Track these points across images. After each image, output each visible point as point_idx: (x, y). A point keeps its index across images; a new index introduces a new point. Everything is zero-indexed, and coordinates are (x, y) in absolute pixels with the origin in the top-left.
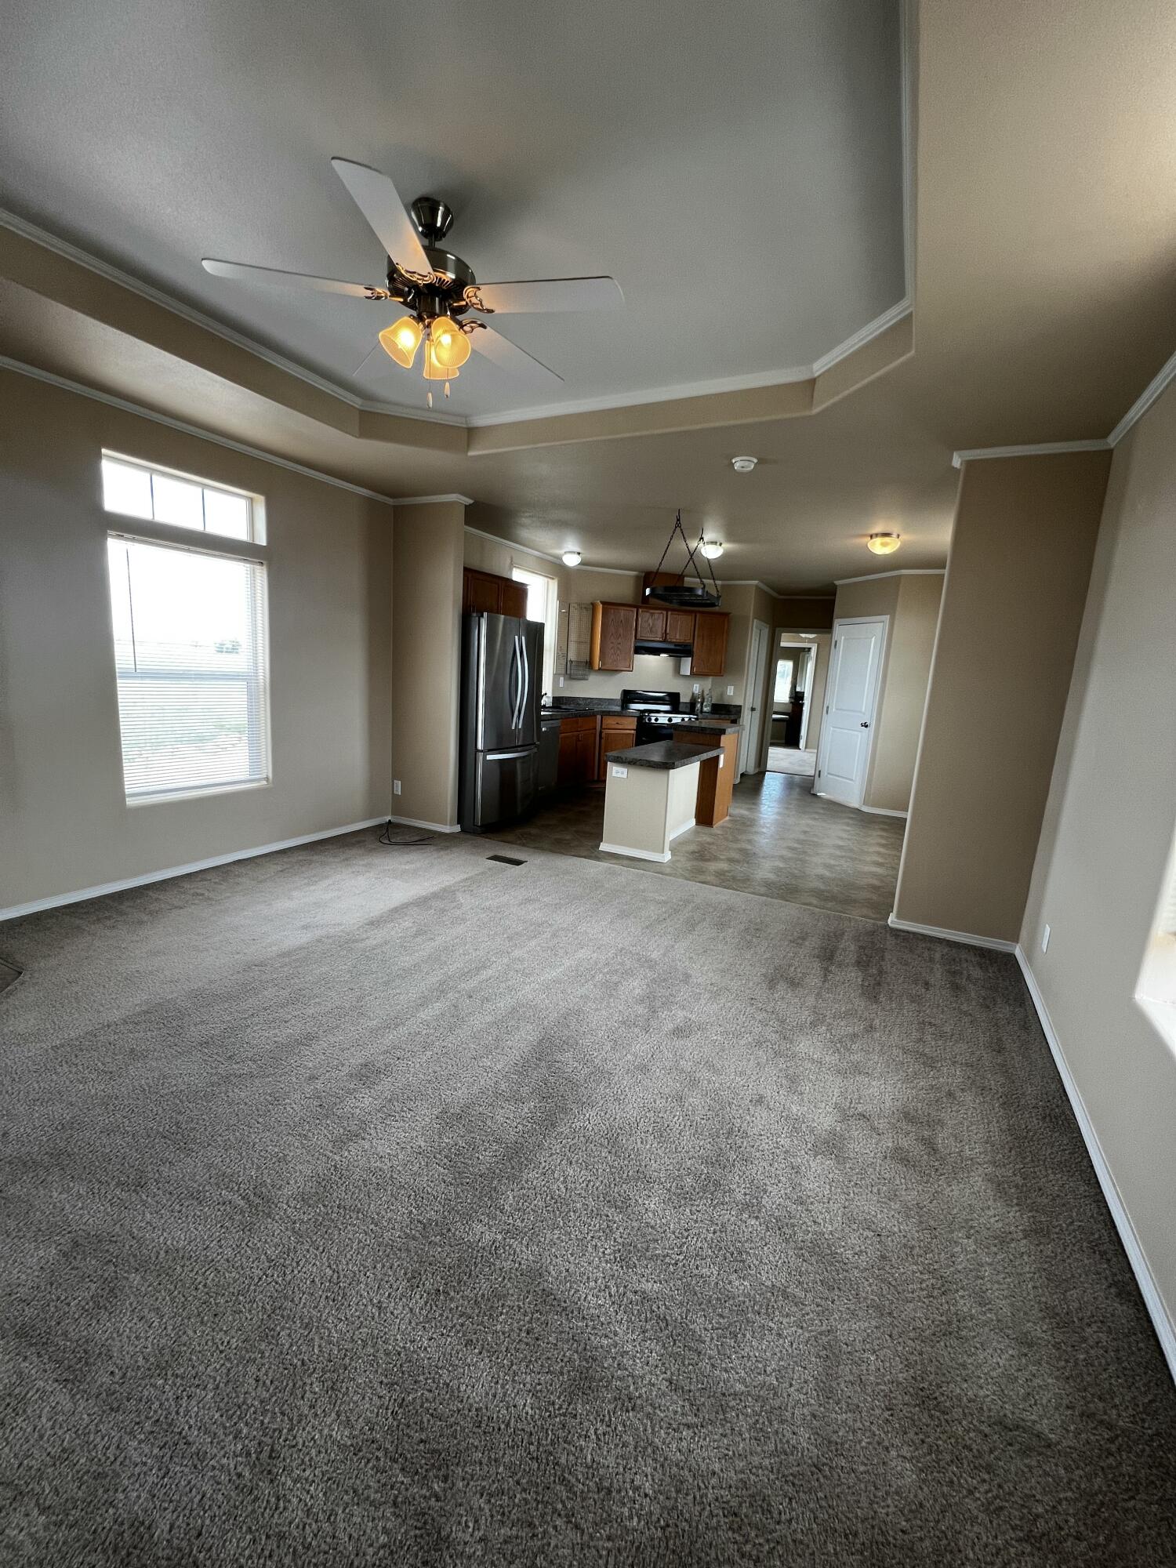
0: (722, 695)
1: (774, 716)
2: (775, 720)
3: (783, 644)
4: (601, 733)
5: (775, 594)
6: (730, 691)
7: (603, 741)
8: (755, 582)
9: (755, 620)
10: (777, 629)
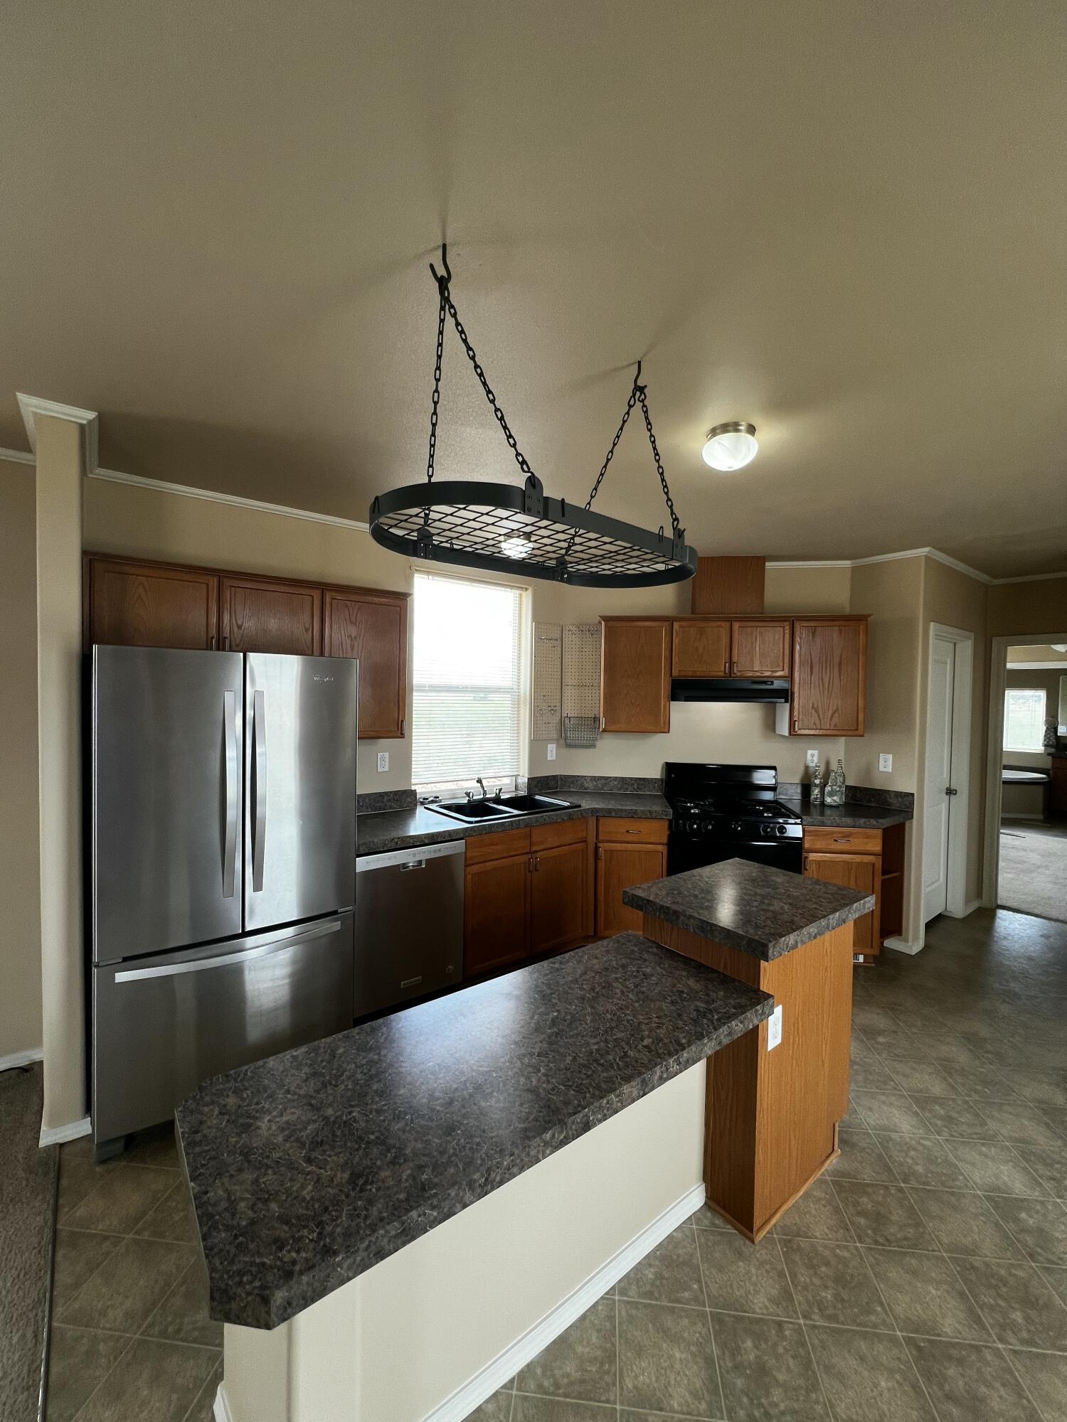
0: (869, 769)
1: (1008, 775)
2: (1008, 783)
3: (1010, 666)
4: (597, 848)
5: (984, 578)
6: (886, 763)
7: (602, 865)
8: (924, 551)
9: (932, 624)
10: (995, 641)
